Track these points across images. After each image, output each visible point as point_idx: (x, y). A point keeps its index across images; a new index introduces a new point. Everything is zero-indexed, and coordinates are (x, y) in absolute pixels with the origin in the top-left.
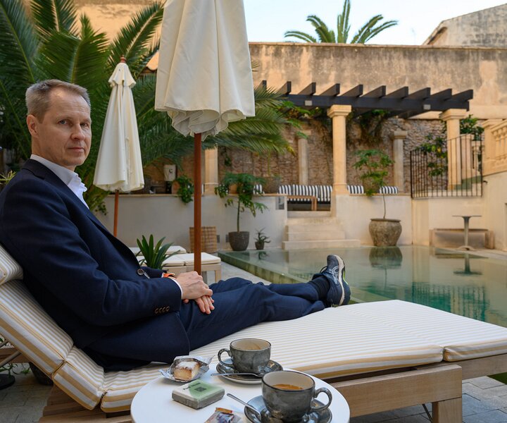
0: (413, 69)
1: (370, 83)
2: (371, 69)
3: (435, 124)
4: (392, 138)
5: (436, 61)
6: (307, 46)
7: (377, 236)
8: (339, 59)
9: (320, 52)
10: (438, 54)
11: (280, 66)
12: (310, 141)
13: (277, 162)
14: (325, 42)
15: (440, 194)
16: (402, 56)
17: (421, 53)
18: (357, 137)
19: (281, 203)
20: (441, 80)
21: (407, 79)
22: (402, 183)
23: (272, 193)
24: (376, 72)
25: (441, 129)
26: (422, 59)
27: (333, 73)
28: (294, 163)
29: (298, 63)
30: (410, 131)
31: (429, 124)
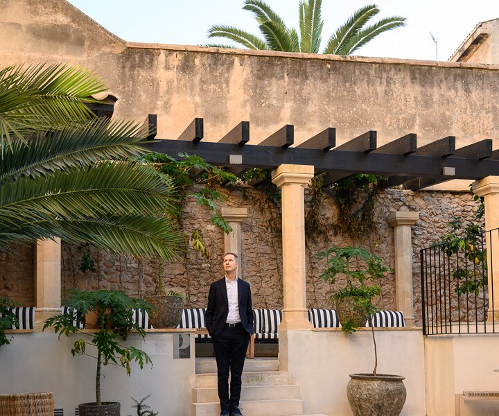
0: (427, 104)
1: (353, 124)
2: (356, 101)
3: (466, 201)
4: (392, 225)
5: (467, 90)
6: (241, 55)
7: (360, 407)
8: (298, 80)
9: (265, 67)
10: (470, 78)
11: (192, 88)
12: (246, 227)
13: (185, 265)
14: (278, 49)
15: (472, 329)
16: (408, 79)
17: (442, 76)
18: (331, 221)
19: (184, 347)
20: (475, 123)
21: (418, 120)
22: (411, 304)
23: (166, 326)
24: (364, 106)
25: (476, 209)
26: (443, 86)
27: (288, 106)
28: (217, 267)
29: (224, 85)
30: (423, 212)
31: (456, 200)
